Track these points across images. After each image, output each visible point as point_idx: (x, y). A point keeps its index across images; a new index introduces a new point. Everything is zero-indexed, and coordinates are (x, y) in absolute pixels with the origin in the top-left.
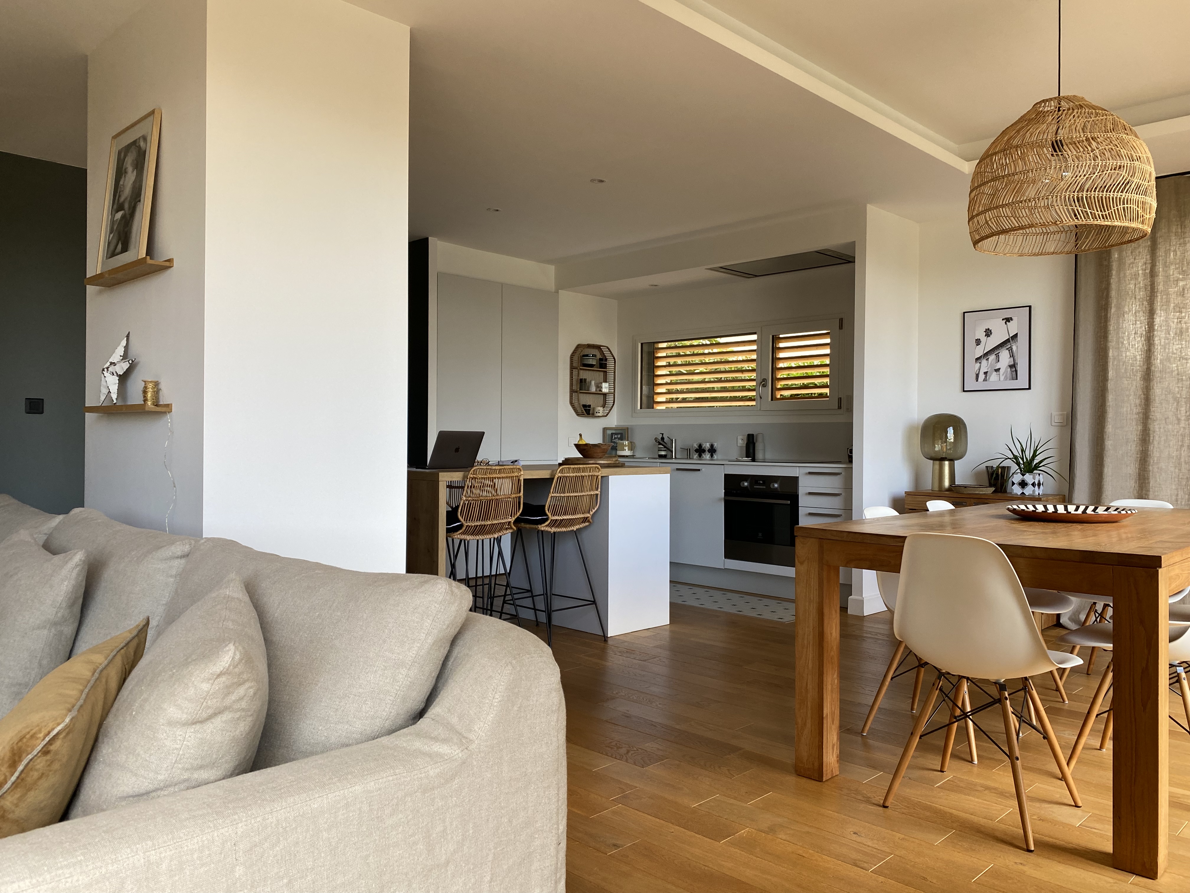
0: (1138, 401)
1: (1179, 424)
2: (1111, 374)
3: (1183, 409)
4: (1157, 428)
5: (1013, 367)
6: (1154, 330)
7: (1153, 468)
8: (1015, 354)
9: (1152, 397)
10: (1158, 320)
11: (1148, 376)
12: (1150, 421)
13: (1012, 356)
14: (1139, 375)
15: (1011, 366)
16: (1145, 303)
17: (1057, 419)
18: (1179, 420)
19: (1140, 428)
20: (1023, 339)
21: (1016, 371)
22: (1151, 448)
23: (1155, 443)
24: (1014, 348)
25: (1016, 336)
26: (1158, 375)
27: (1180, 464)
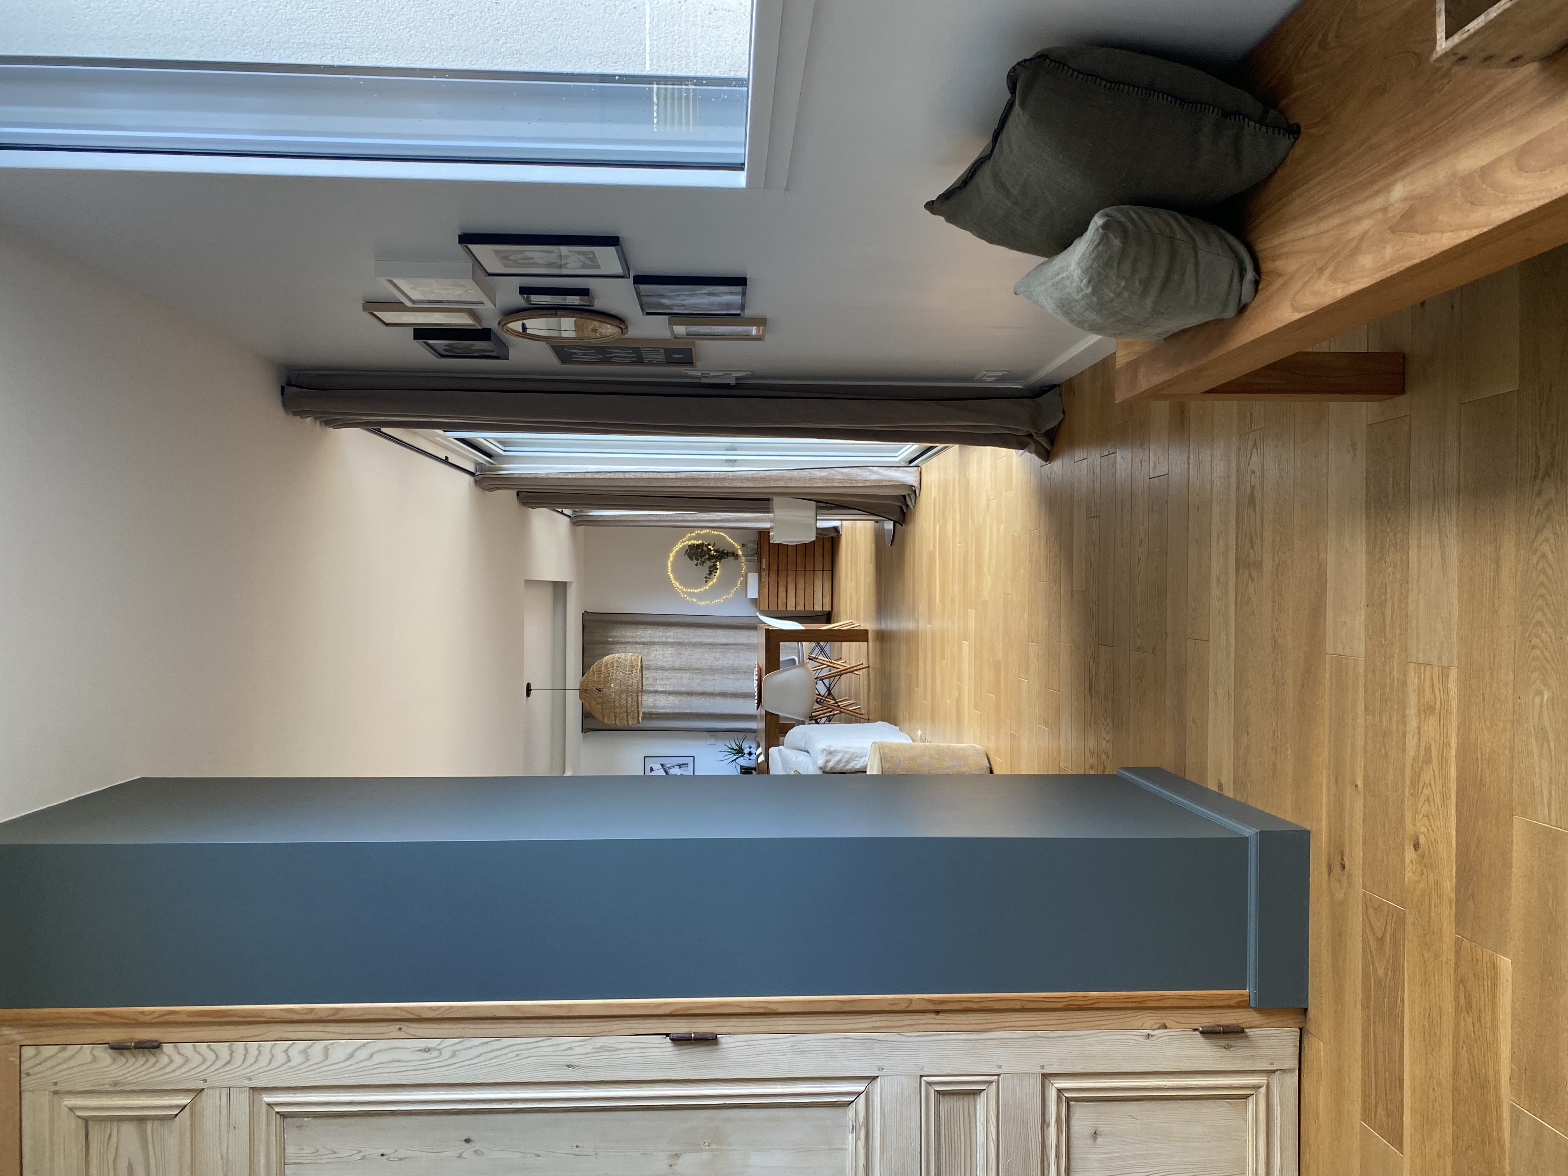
0: (704, 699)
1: (716, 680)
2: (688, 711)
3: (708, 678)
4: (718, 689)
5: (680, 766)
6: (666, 691)
7: (740, 691)
8: (673, 765)
9: (702, 691)
10: (660, 689)
11: (690, 694)
12: (714, 692)
13: (673, 767)
14: (689, 698)
15: (680, 767)
16: (650, 695)
17: (712, 741)
18: (714, 679)
19: (718, 698)
20: (663, 761)
21: (683, 764)
22: (729, 692)
23: (726, 689)
24: (669, 766)
25: (662, 765)
26: (689, 689)
27: (737, 679)
